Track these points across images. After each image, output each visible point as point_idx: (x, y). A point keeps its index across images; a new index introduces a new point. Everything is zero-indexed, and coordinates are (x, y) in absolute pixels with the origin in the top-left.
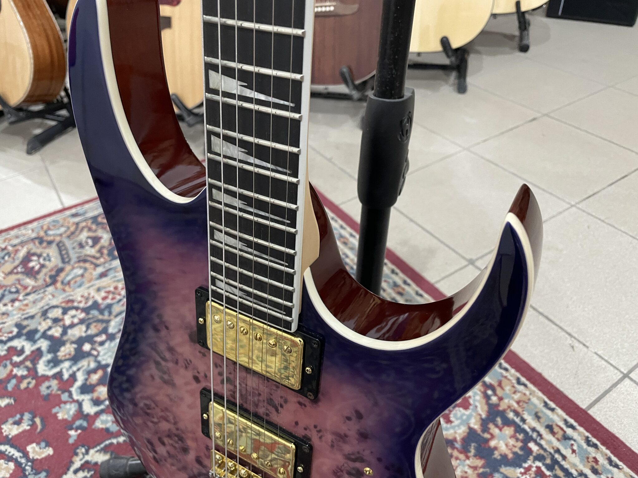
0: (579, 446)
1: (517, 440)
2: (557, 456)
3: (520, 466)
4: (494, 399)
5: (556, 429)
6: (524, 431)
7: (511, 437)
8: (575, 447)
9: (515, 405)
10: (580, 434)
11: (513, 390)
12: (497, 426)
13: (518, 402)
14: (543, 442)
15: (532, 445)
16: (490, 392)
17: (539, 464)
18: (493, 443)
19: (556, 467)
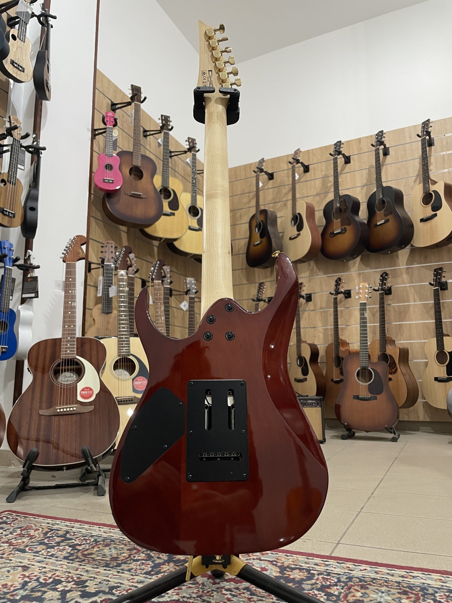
0: (336, 566)
1: (303, 572)
2: (328, 571)
3: (314, 579)
4: (279, 564)
5: (319, 564)
6: (304, 569)
7: (300, 572)
8: (334, 566)
9: (293, 563)
10: (332, 562)
11: (287, 559)
12: (288, 571)
13: (293, 562)
14: (317, 569)
15: (312, 572)
16: (275, 563)
17: (322, 576)
18: (292, 577)
19: (331, 574)
